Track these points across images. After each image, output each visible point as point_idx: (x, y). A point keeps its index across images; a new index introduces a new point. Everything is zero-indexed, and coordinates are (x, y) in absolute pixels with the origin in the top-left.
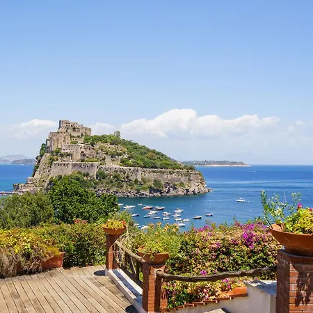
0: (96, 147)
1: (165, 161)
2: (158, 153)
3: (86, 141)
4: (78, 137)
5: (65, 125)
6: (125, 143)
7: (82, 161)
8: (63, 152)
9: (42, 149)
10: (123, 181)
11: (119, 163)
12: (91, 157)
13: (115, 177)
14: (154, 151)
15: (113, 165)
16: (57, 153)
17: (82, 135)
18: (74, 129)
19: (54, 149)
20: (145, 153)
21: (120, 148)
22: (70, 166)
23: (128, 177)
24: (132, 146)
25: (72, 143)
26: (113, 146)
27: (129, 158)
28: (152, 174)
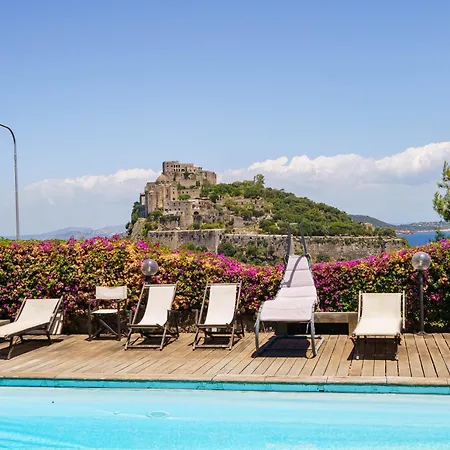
0: (220, 203)
1: (339, 223)
2: (329, 210)
3: (204, 193)
4: (192, 187)
5: (171, 169)
6: (271, 194)
7: (196, 227)
8: (165, 213)
9: (134, 211)
10: (263, 260)
11: (257, 228)
12: (211, 220)
13: (249, 253)
14: (321, 207)
15: (246, 232)
16: (156, 215)
17: (198, 184)
18: (186, 176)
19: (152, 209)
20: (303, 210)
21: (261, 204)
22: (176, 238)
23: (271, 253)
24: (282, 199)
25: (180, 198)
26: (248, 200)
27: (275, 219)
28: (314, 245)
